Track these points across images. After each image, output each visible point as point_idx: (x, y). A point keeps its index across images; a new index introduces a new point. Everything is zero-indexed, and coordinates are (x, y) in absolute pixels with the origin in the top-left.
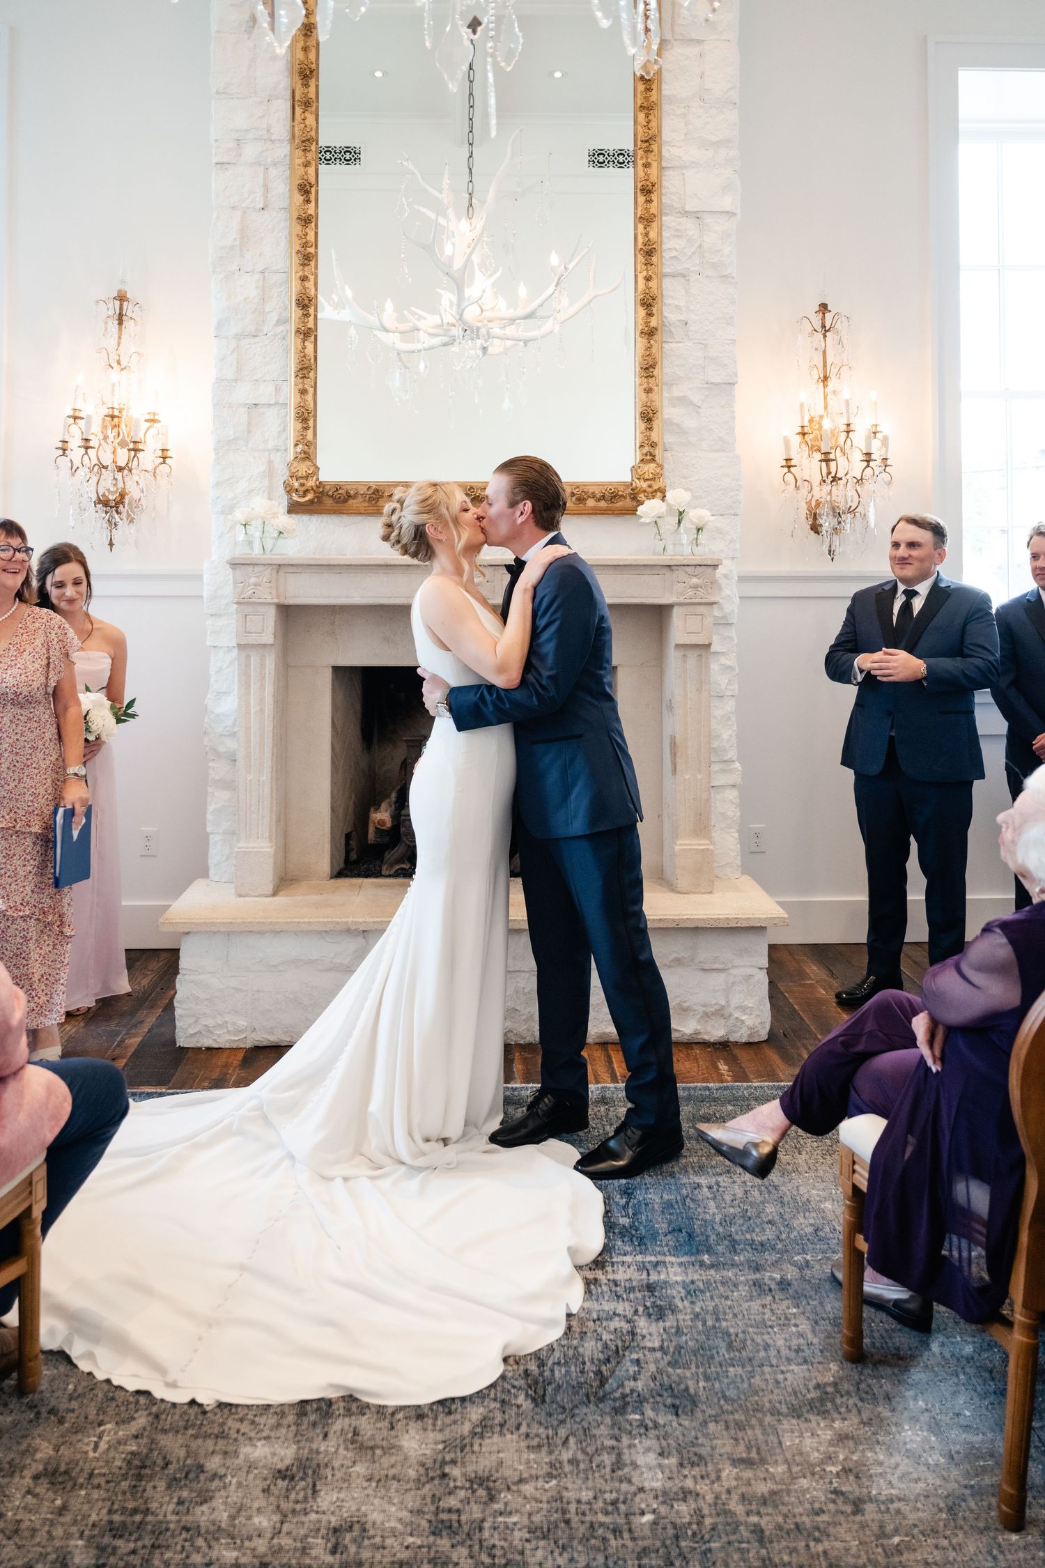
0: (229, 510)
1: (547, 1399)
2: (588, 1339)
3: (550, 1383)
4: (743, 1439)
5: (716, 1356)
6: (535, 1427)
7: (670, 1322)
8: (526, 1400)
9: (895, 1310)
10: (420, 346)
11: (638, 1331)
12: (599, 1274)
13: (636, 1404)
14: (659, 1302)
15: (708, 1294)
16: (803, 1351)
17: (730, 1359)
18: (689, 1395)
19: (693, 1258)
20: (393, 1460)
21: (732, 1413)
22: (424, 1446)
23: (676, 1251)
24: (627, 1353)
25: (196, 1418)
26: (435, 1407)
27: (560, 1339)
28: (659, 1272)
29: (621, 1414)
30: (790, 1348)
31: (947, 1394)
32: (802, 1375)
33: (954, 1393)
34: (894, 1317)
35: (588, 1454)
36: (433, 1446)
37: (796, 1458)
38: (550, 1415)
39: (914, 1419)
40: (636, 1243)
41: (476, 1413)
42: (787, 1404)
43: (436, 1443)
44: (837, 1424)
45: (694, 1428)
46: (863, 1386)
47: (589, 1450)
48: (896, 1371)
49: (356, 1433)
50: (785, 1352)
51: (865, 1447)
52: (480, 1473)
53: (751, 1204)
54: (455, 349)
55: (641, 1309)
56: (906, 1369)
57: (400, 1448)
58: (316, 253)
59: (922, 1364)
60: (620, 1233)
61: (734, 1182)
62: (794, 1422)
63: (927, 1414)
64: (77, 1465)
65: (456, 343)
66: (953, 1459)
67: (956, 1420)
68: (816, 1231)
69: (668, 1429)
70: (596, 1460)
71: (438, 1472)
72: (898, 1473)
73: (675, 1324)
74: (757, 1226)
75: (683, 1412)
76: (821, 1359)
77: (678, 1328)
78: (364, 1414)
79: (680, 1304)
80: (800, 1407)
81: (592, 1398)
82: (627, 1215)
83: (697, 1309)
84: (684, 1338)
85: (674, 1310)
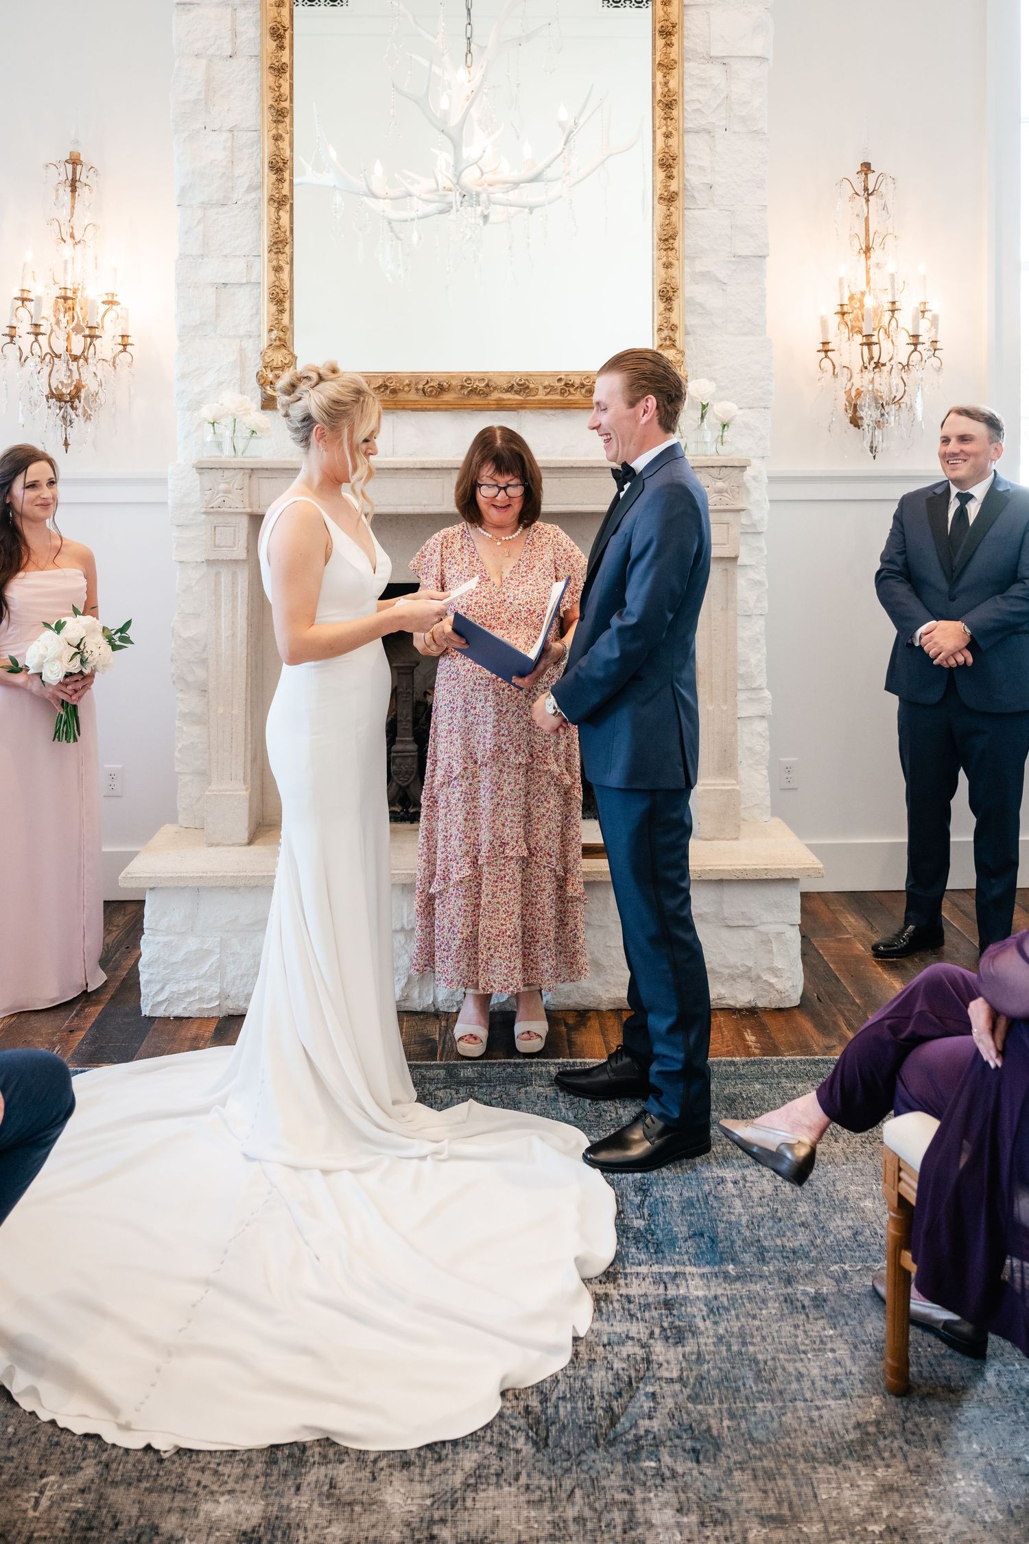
0: (196, 405)
1: (550, 1443)
2: (597, 1369)
3: (553, 1423)
4: (773, 1491)
5: (742, 1389)
6: (536, 1475)
7: (690, 1346)
8: (526, 1444)
9: (944, 1333)
10: (413, 215)
11: (654, 1357)
12: (610, 1288)
13: (652, 1448)
14: (677, 1323)
15: (733, 1312)
16: (841, 1382)
17: (759, 1392)
18: (711, 1436)
19: (716, 1268)
20: (374, 1518)
21: (760, 1459)
22: (409, 1501)
23: (697, 1259)
24: (641, 1385)
25: (151, 1468)
26: (422, 1453)
27: (565, 1368)
28: (678, 1286)
29: (634, 1461)
30: (826, 1378)
31: (1006, 1435)
32: (839, 1411)
33: (1014, 1433)
34: (944, 1340)
35: (596, 1510)
36: (419, 1501)
37: (834, 1514)
38: (553, 1462)
39: (968, 1465)
40: (652, 1251)
41: (469, 1459)
42: (823, 1449)
43: (423, 1497)
44: (880, 1473)
45: (717, 1478)
46: (909, 1425)
47: (597, 1505)
48: (947, 1405)
49: (332, 1486)
50: (820, 1383)
51: (914, 1500)
52: (473, 1534)
53: (782, 1202)
54: (452, 215)
55: (657, 1331)
56: (957, 1405)
57: (382, 1503)
58: (292, 107)
59: (976, 1398)
60: (634, 1238)
61: (763, 1176)
62: (831, 1469)
63: (982, 1460)
64: (14, 1526)
65: (453, 211)
66: (1012, 1516)
67: (1016, 1467)
68: (856, 1234)
69: (688, 1478)
70: (606, 1517)
71: (426, 1534)
72: (950, 1533)
73: (695, 1350)
74: (789, 1229)
75: (704, 1458)
76: (861, 1392)
77: (699, 1354)
78: (341, 1462)
79: (701, 1324)
80: (838, 1451)
81: (602, 1442)
82: (642, 1217)
83: (721, 1331)
84: (706, 1367)
85: (695, 1333)
